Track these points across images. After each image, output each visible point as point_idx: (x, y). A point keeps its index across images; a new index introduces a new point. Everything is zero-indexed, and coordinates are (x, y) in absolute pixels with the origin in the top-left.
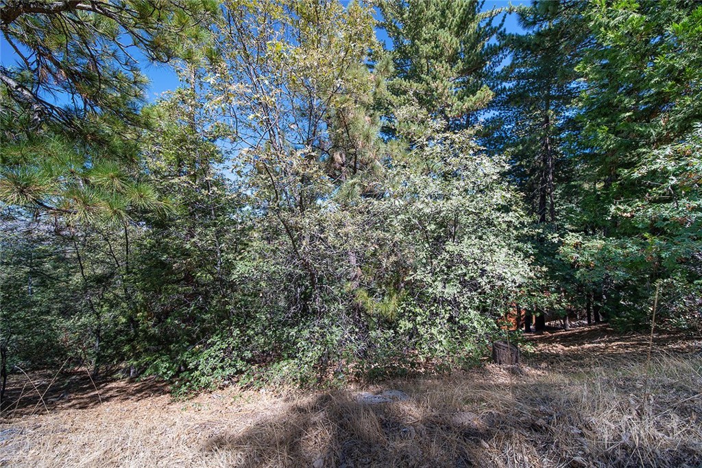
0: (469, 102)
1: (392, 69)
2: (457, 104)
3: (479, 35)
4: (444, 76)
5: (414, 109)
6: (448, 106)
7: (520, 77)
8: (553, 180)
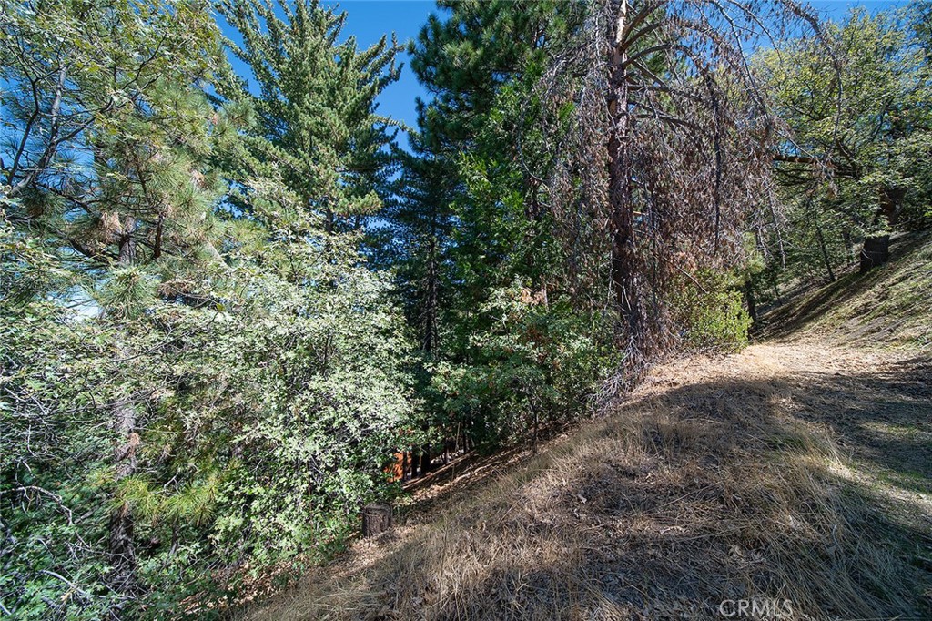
0: (357, 203)
1: (253, 122)
2: (343, 200)
3: (371, 135)
4: (329, 162)
5: (277, 186)
6: (333, 199)
7: (410, 196)
8: (437, 305)
